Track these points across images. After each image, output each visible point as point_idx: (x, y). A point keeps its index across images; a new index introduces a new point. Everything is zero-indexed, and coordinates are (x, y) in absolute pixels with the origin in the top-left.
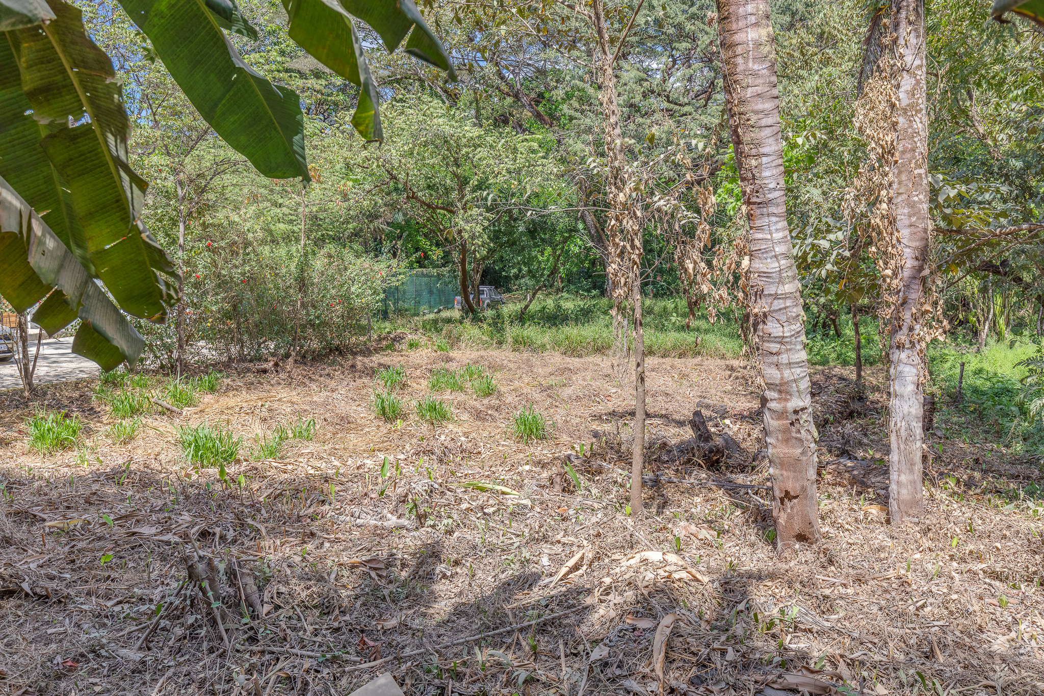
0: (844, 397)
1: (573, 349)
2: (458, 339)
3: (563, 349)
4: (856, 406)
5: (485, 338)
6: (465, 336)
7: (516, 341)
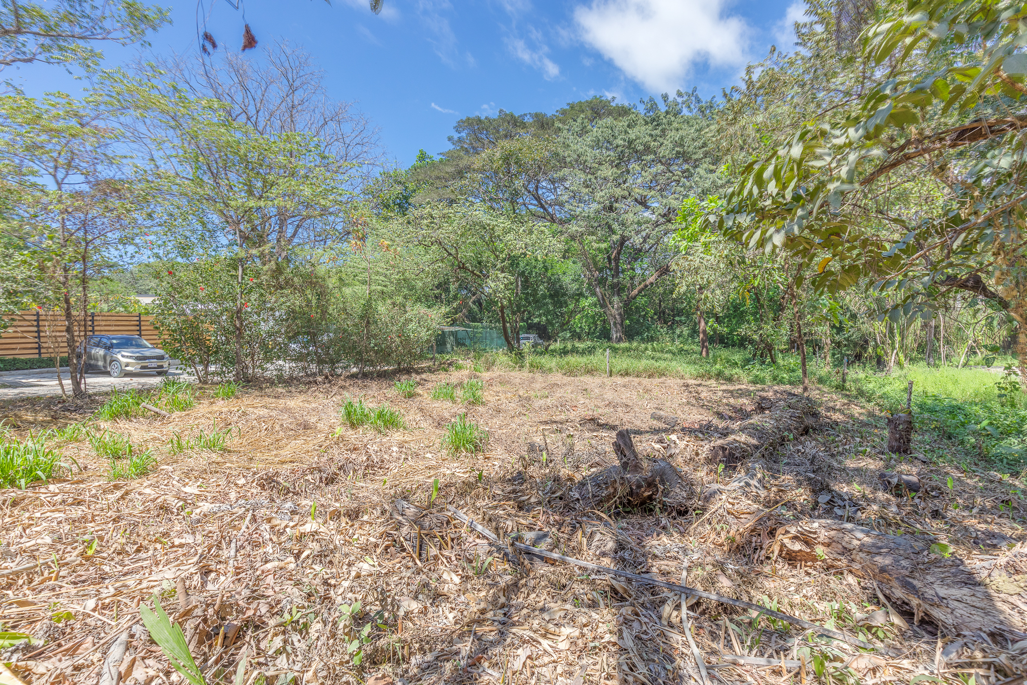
0: (798, 413)
1: (570, 372)
2: (493, 364)
3: (564, 371)
4: (810, 421)
5: (511, 363)
6: (498, 362)
7: (531, 365)
